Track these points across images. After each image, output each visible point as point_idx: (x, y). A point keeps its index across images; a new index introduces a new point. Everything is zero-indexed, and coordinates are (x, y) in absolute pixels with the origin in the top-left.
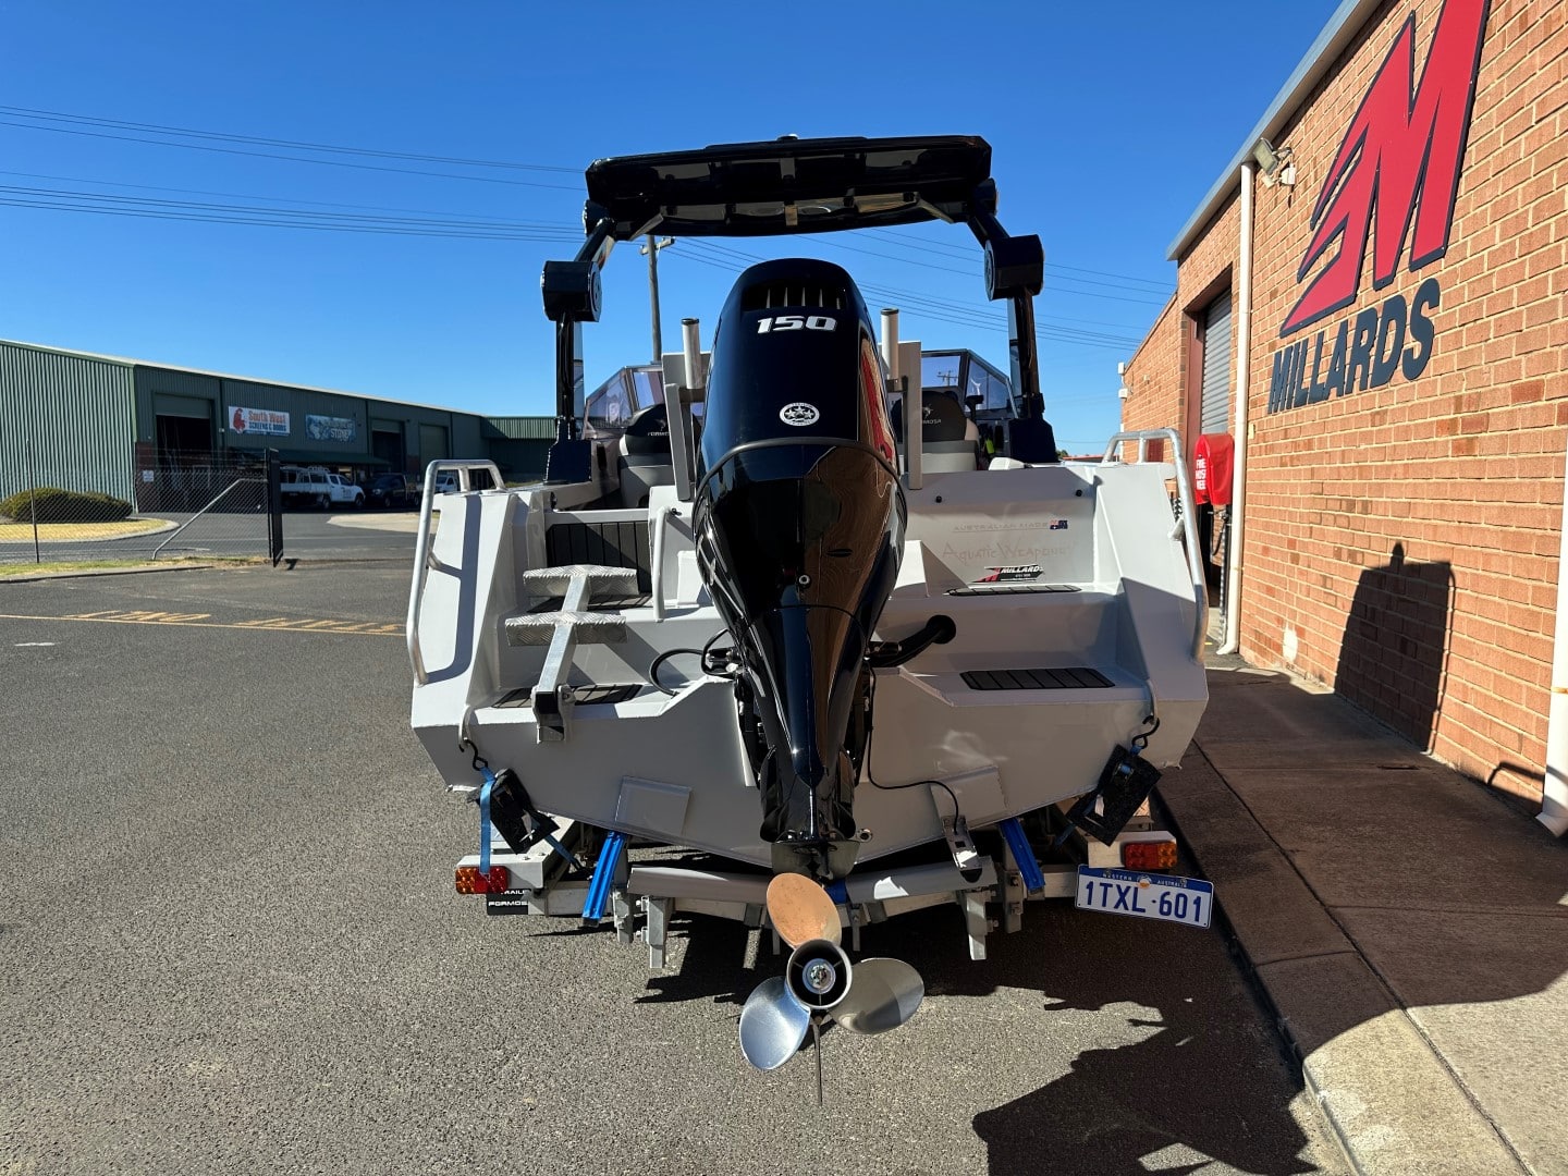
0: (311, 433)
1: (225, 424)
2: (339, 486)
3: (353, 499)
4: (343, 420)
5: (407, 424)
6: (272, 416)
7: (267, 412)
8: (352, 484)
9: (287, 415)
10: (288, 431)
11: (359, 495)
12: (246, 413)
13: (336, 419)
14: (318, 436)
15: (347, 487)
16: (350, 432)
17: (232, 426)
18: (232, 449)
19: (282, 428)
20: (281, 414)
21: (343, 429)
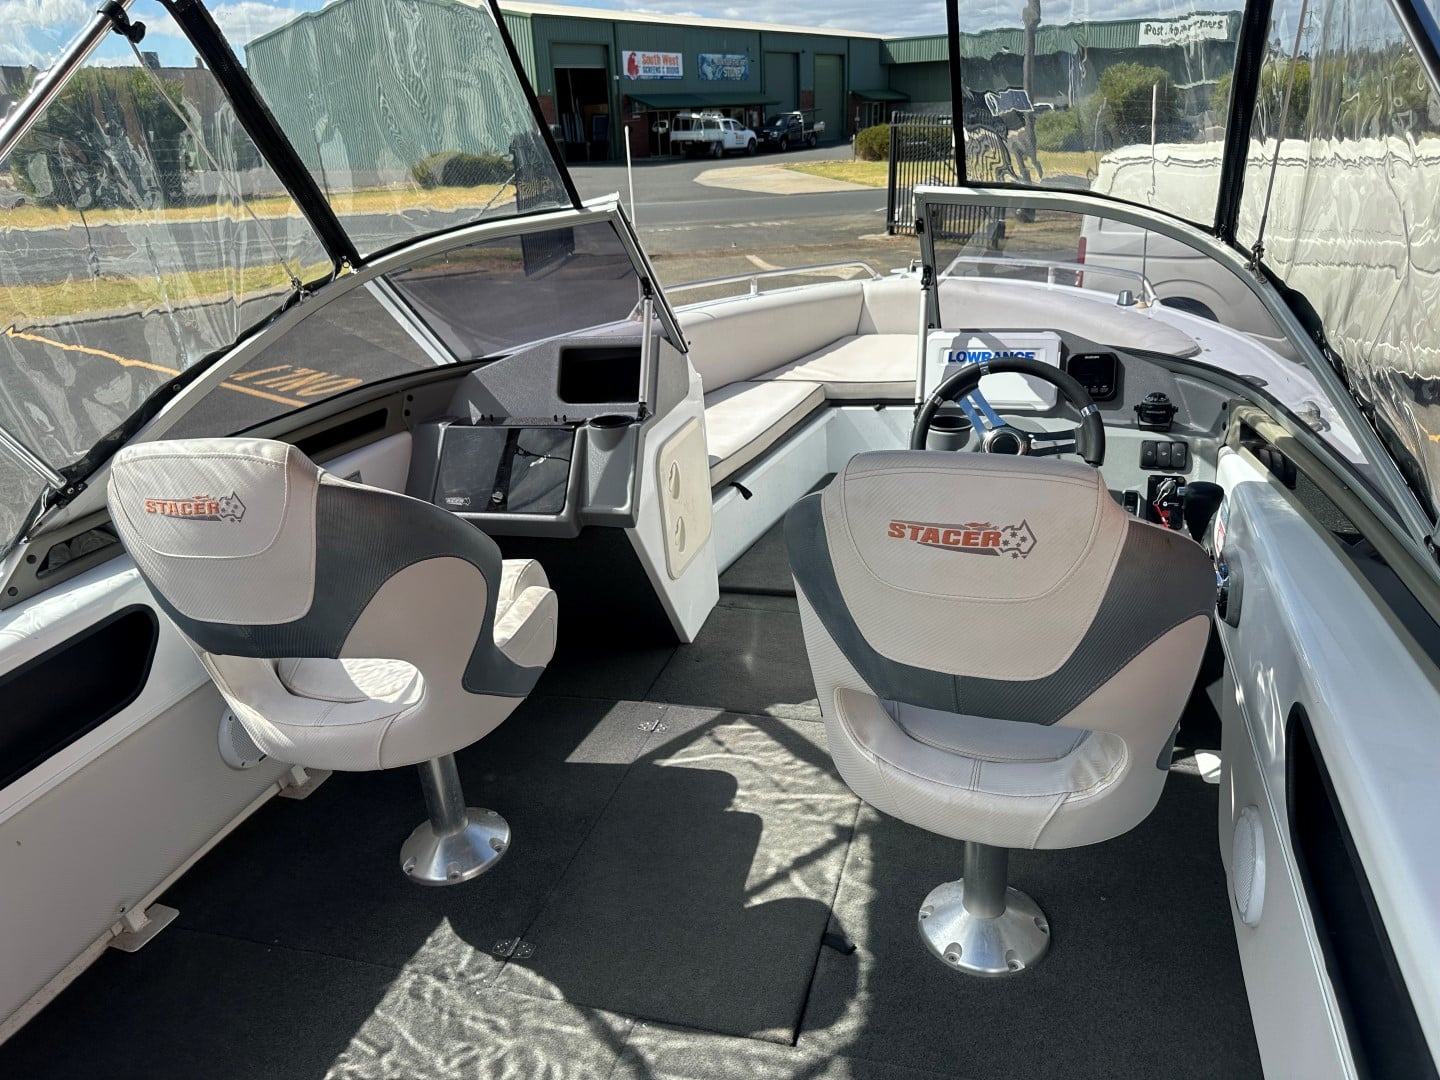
0: (705, 75)
1: (619, 71)
2: (732, 132)
3: (746, 145)
4: (736, 57)
5: (802, 56)
6: (665, 58)
7: (661, 54)
8: (743, 129)
9: (680, 55)
10: (681, 74)
11: (752, 139)
12: (639, 56)
13: (729, 56)
14: (710, 76)
15: (740, 133)
16: (743, 69)
17: (626, 72)
18: (626, 97)
19: (676, 70)
20: (672, 55)
21: (736, 67)
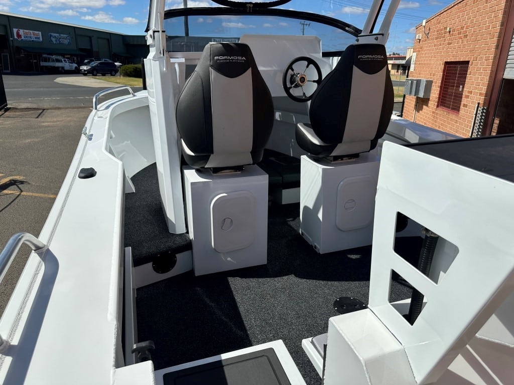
0: (52, 41)
1: (13, 36)
2: (67, 64)
3: (74, 69)
4: (65, 35)
5: (92, 38)
6: (34, 34)
7: (31, 31)
8: (72, 63)
9: (40, 33)
10: (41, 40)
12: (21, 32)
13: (62, 35)
14: (55, 42)
15: (71, 64)
16: (68, 40)
17: (16, 37)
18: (17, 47)
19: (39, 38)
20: (38, 32)
21: (65, 40)
